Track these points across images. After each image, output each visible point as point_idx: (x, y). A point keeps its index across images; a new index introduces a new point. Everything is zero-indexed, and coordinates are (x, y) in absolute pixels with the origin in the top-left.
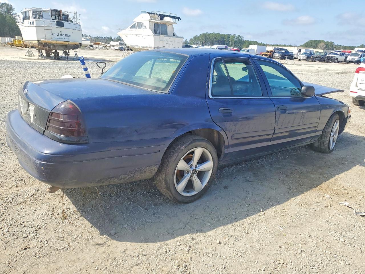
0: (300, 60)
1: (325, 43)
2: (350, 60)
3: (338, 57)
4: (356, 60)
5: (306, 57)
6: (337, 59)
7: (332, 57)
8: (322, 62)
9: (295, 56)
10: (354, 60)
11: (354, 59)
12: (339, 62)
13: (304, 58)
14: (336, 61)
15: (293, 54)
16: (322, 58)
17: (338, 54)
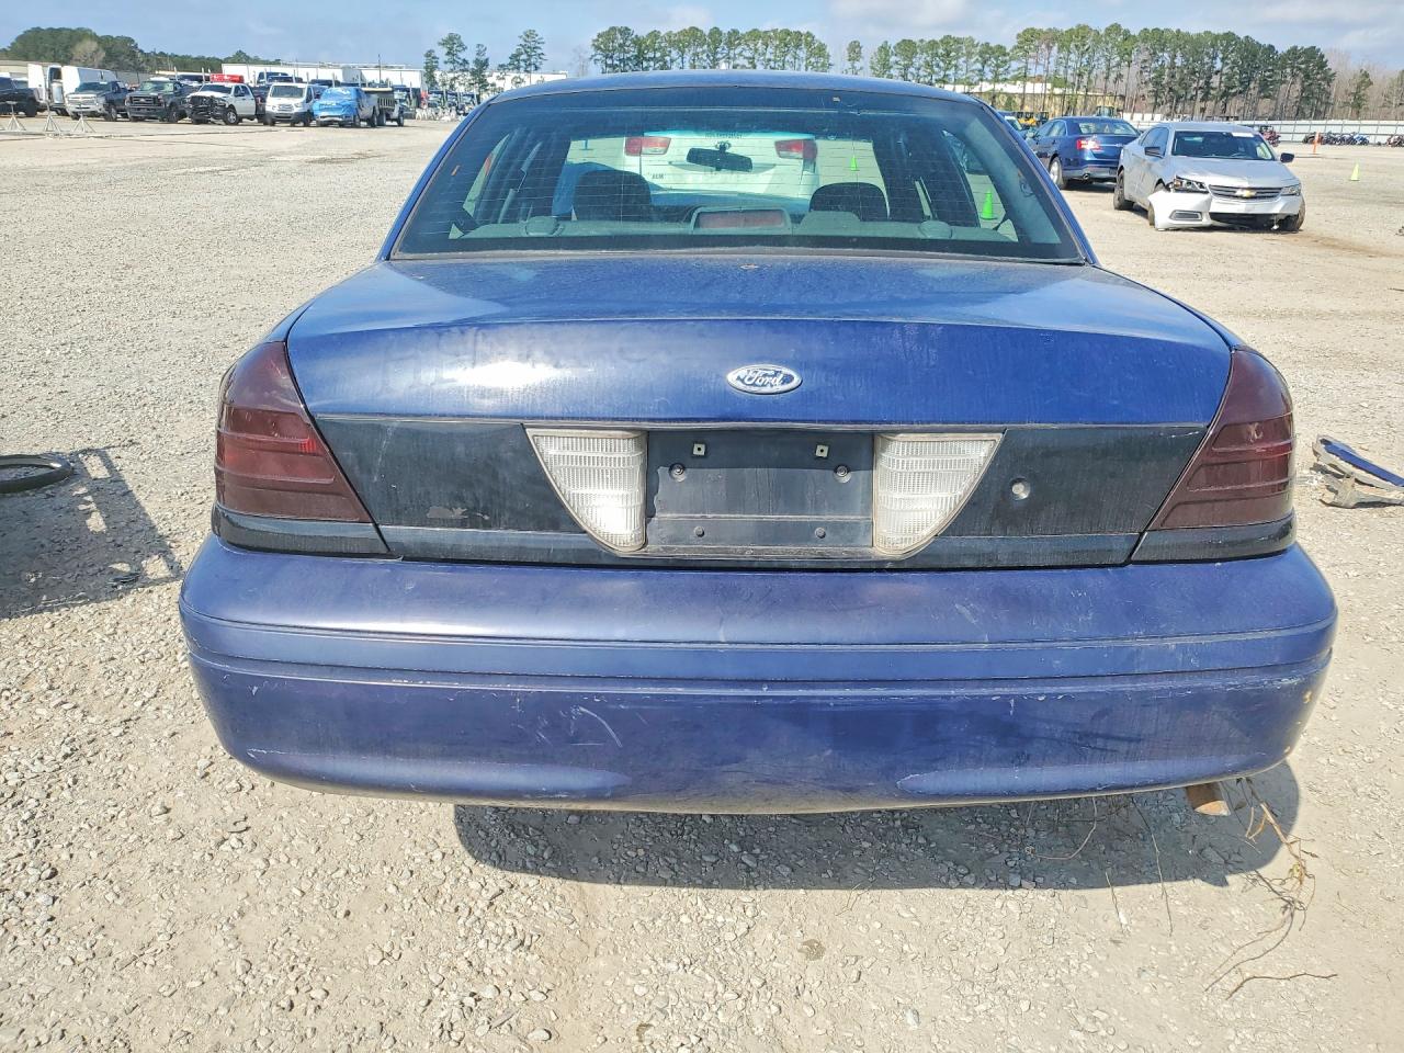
0: (76, 116)
1: (100, 40)
2: (276, 111)
3: (230, 99)
4: (296, 110)
5: (102, 100)
6: (232, 107)
7: (212, 98)
8: (176, 122)
9: (43, 99)
10: (293, 112)
11: (290, 107)
12: (239, 120)
13: (93, 108)
14: (232, 117)
15: (31, 91)
16: (172, 104)
17: (227, 90)
